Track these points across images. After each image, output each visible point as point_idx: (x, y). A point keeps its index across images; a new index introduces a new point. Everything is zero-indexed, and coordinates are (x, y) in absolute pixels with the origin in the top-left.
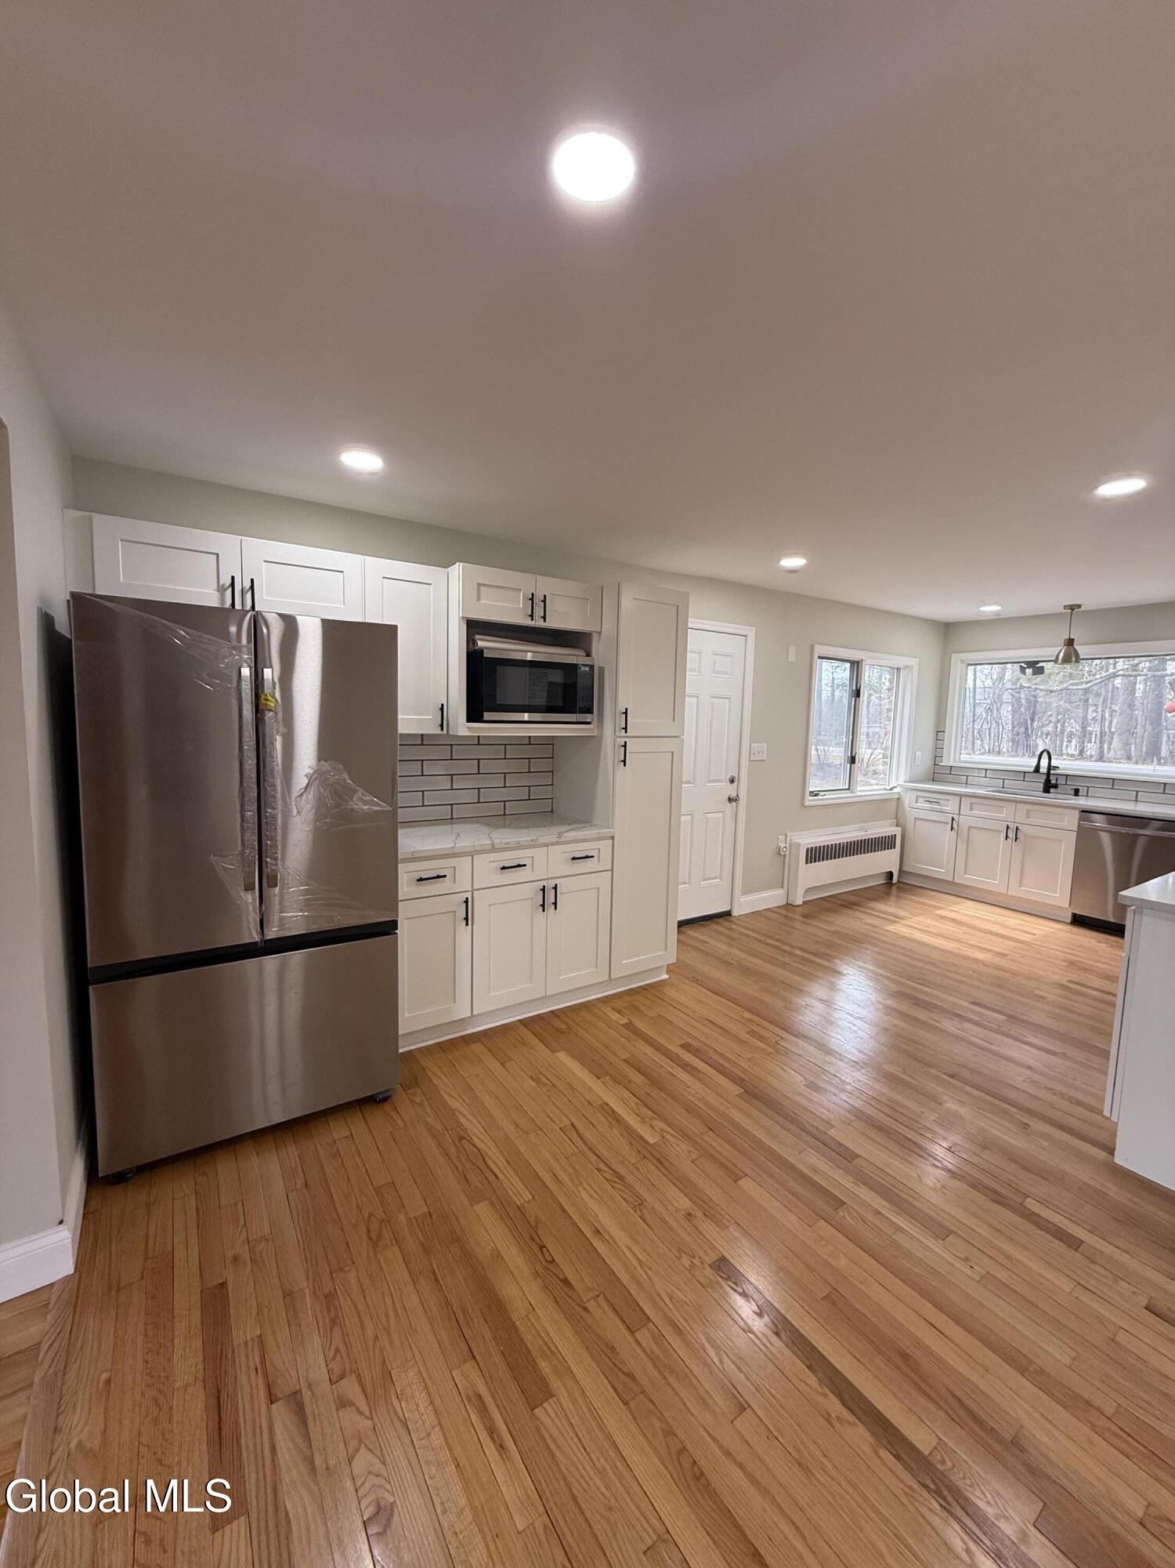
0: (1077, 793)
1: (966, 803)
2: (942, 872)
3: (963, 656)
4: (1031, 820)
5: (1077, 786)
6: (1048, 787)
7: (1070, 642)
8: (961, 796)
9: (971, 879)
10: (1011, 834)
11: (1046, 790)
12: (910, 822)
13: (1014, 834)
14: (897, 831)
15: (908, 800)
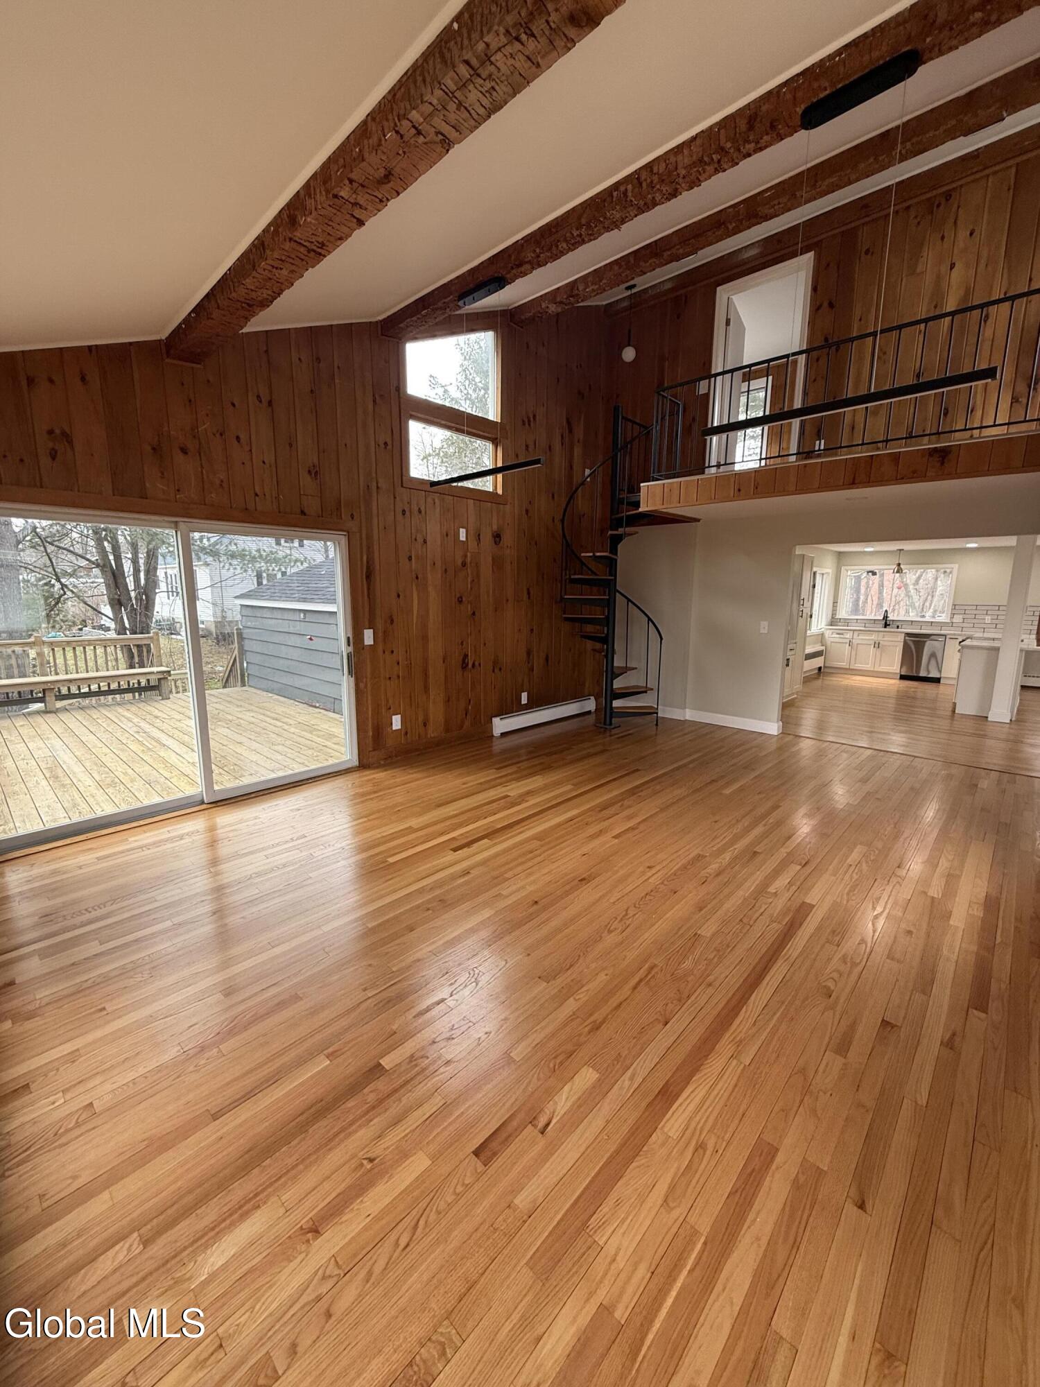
0: (898, 627)
1: (856, 633)
2: (844, 664)
3: (847, 568)
4: (885, 639)
5: (898, 625)
6: (886, 625)
7: (899, 565)
8: (854, 630)
9: (858, 666)
10: (876, 645)
11: (885, 627)
12: (829, 643)
13: (877, 645)
14: (823, 648)
15: (827, 634)
